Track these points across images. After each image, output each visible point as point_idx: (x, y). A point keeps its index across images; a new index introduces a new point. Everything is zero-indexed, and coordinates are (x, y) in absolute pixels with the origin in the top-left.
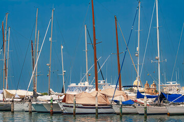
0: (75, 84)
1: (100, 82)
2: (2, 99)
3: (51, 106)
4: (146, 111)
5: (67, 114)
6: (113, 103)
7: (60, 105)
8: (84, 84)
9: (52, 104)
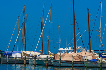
0: (63, 49)
1: (78, 48)
2: (21, 57)
3: (47, 61)
4: (101, 66)
5: (55, 66)
6: (84, 61)
7: (51, 61)
8: (68, 49)
9: (47, 60)
